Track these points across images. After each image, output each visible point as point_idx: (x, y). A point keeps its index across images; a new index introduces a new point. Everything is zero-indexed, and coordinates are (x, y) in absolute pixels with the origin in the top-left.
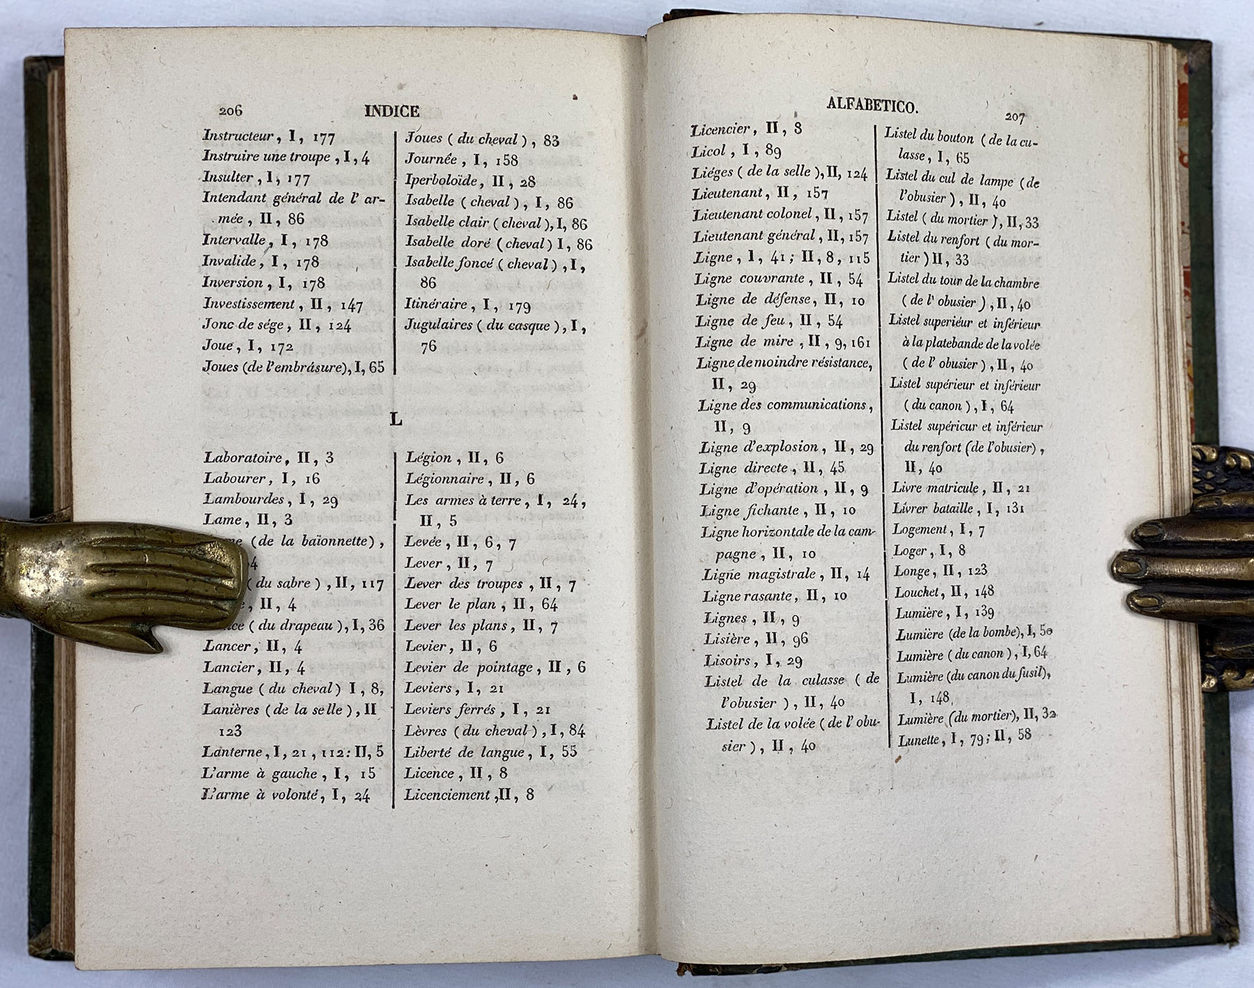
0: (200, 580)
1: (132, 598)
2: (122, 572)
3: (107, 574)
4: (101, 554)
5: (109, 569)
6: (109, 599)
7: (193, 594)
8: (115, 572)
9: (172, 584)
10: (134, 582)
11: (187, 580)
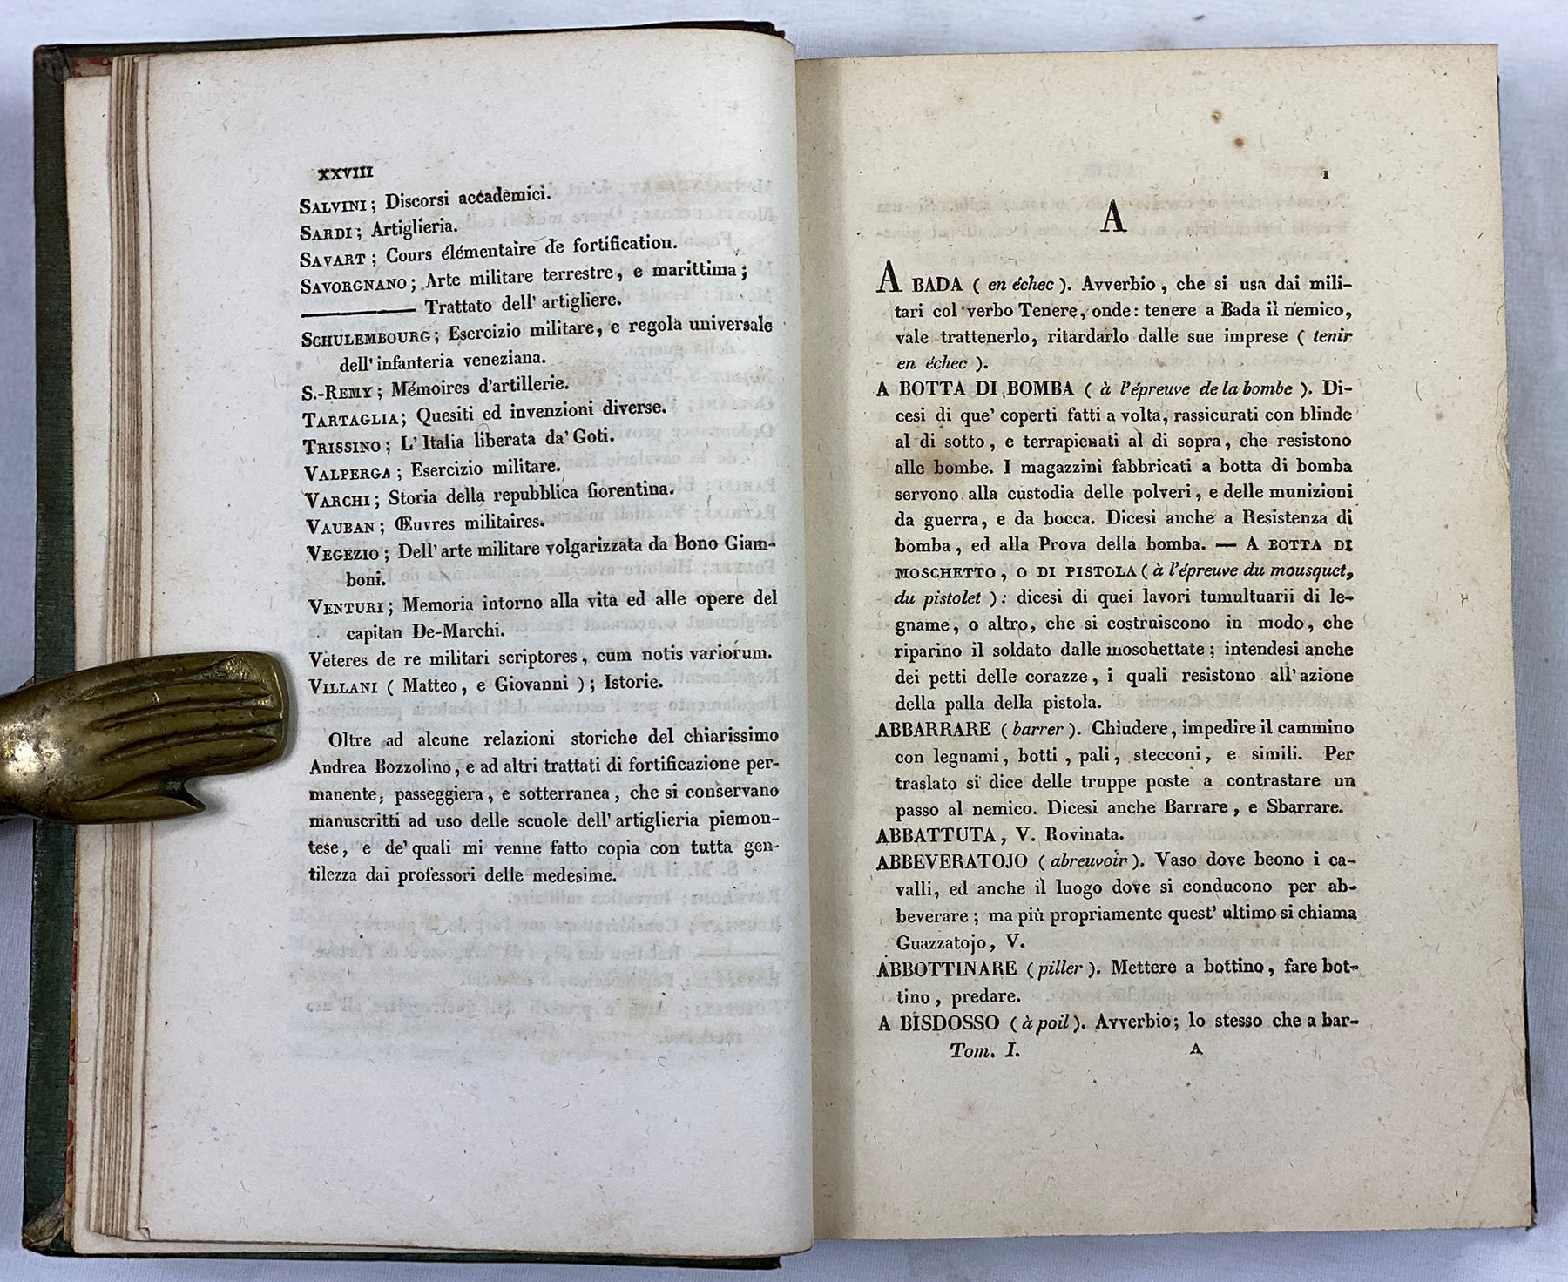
0: (231, 708)
1: (150, 751)
2: (130, 722)
3: (113, 729)
4: (97, 705)
5: (114, 722)
6: (122, 760)
7: (226, 727)
8: (122, 724)
9: (198, 721)
10: (149, 730)
11: (214, 711)
